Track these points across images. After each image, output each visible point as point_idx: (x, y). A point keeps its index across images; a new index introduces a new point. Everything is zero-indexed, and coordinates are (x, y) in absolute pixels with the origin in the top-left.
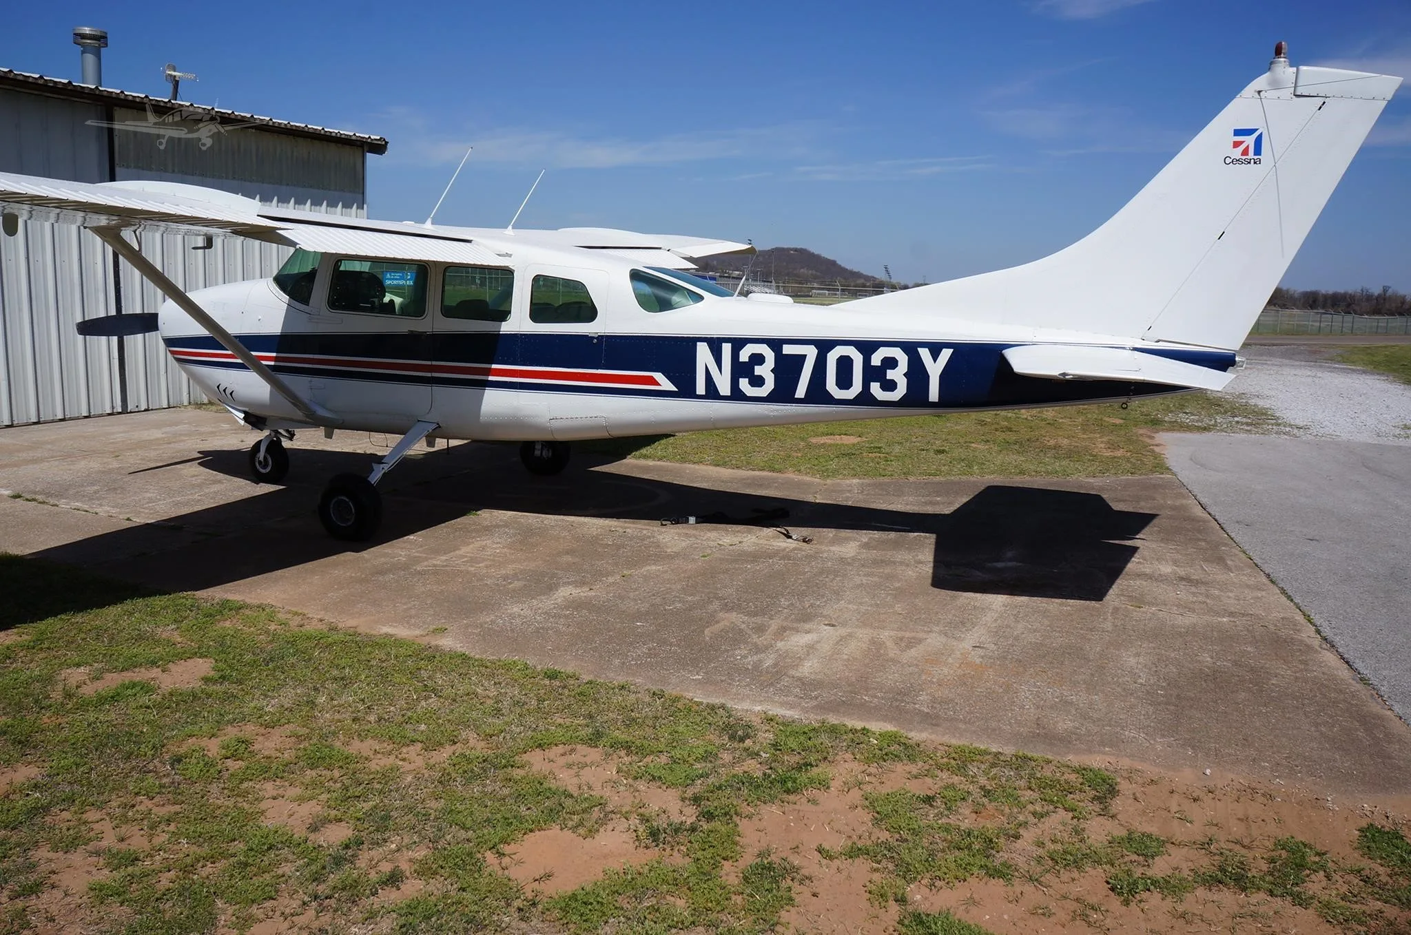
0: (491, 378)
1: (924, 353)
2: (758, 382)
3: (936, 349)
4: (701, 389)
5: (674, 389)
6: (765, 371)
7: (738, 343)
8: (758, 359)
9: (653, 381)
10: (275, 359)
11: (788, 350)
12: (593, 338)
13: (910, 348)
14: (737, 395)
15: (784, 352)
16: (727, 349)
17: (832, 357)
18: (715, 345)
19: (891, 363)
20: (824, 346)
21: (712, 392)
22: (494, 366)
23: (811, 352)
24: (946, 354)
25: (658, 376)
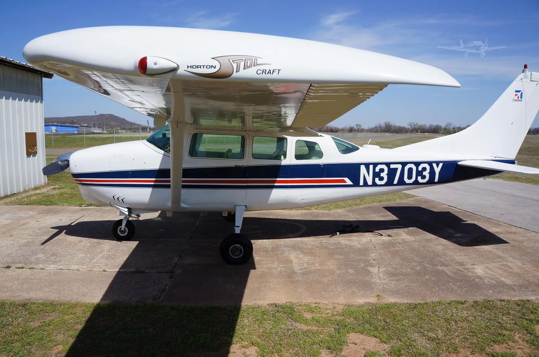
0: (276, 184)
1: (434, 165)
2: (381, 179)
3: (438, 163)
4: (361, 183)
5: (352, 184)
6: (384, 175)
7: (375, 165)
8: (382, 170)
9: (344, 181)
10: (155, 181)
11: (392, 166)
12: (322, 165)
13: (430, 163)
14: (374, 184)
15: (391, 167)
16: (371, 167)
17: (406, 168)
18: (367, 166)
19: (424, 169)
20: (404, 164)
21: (366, 184)
22: (278, 179)
23: (399, 167)
24: (441, 165)
25: (346, 179)
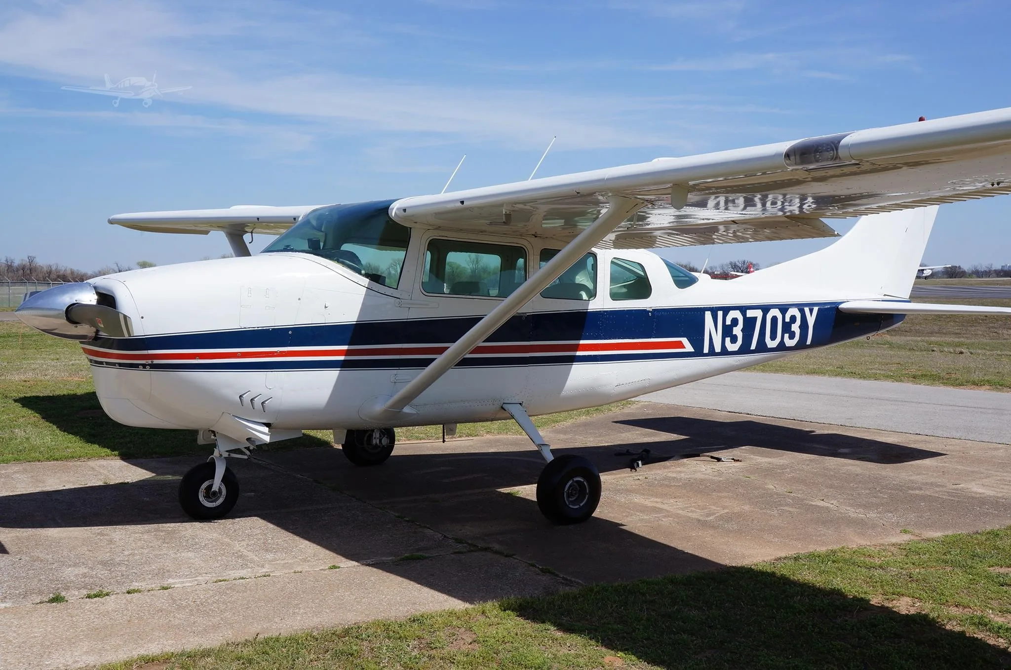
0: (579, 353)
1: (807, 310)
2: (734, 339)
3: (811, 305)
4: (706, 350)
5: (692, 350)
6: (738, 331)
7: (726, 310)
8: (735, 322)
9: (680, 345)
11: (750, 313)
12: (649, 311)
13: (801, 307)
14: (724, 352)
15: (748, 316)
16: (720, 313)
17: (769, 318)
18: (714, 311)
19: (793, 319)
20: (765, 309)
21: (712, 353)
22: (582, 342)
23: (759, 315)
24: (816, 309)
25: (685, 341)
